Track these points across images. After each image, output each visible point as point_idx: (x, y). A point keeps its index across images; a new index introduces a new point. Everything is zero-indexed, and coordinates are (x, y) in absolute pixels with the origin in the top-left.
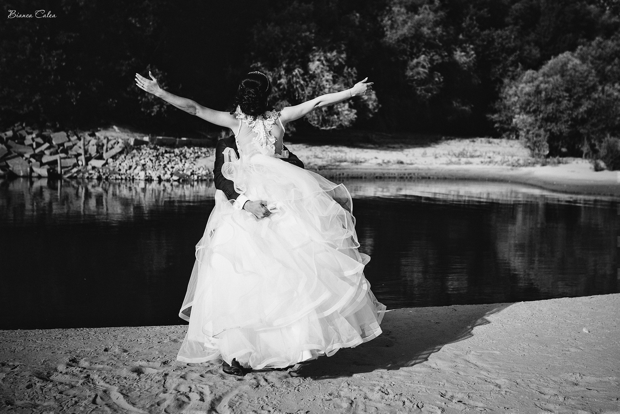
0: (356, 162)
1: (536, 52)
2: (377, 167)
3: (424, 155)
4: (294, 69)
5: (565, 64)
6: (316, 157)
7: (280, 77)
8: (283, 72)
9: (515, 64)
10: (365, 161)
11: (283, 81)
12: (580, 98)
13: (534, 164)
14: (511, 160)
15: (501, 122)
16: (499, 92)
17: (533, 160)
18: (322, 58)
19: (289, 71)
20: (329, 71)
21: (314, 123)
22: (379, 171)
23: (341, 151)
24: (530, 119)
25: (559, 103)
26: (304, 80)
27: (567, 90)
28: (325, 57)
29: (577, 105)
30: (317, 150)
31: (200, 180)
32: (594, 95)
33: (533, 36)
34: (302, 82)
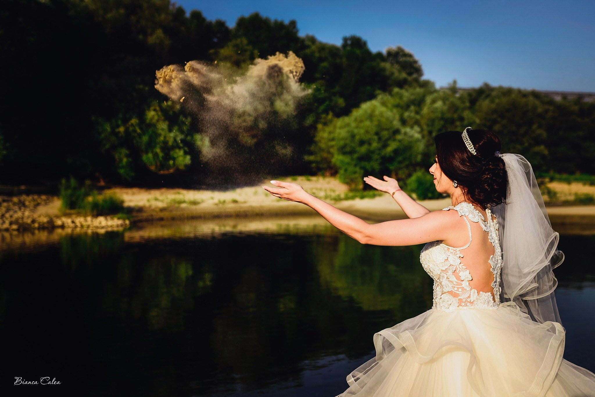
0: (195, 203)
1: (341, 102)
2: (215, 207)
3: (256, 193)
4: (130, 119)
5: (373, 111)
6: (156, 199)
7: (118, 126)
8: (120, 122)
9: (326, 112)
10: (203, 201)
11: (122, 129)
12: (388, 140)
13: (353, 198)
14: (333, 195)
15: (317, 162)
16: (314, 136)
17: (351, 194)
18: (158, 108)
19: (125, 121)
20: (164, 120)
21: (153, 168)
22: (216, 210)
23: (179, 193)
24: (347, 159)
25: (370, 144)
26: (141, 129)
27: (377, 134)
28: (161, 107)
29: (385, 146)
30: (156, 194)
31: (42, 228)
32: (399, 137)
33: (337, 89)
34: (139, 131)
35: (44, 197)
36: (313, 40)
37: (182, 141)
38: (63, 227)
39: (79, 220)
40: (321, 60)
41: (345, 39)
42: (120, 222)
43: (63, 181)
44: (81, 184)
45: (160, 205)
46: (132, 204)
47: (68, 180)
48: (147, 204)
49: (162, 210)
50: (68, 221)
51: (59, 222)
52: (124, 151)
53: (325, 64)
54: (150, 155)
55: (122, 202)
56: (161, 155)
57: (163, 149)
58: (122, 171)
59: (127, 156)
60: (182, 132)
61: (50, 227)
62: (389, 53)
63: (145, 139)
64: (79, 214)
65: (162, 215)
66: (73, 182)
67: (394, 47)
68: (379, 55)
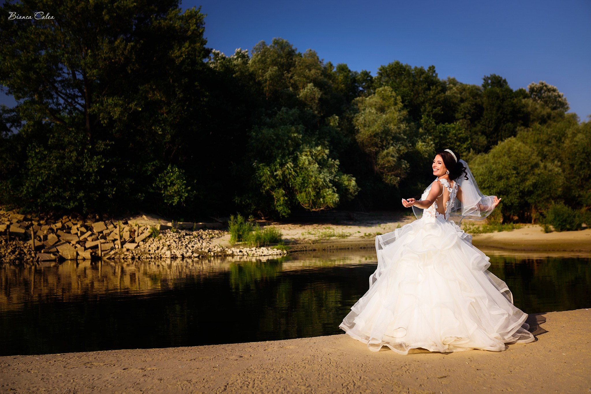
0: (343, 236)
1: (483, 140)
2: (361, 239)
5: (511, 147)
6: (309, 233)
7: (276, 170)
8: (278, 166)
9: (468, 149)
10: (351, 235)
11: (279, 173)
12: (526, 174)
13: (491, 231)
14: (472, 228)
18: (308, 154)
19: (282, 165)
20: (314, 163)
21: (306, 206)
22: (363, 242)
23: (329, 228)
25: (508, 179)
26: (295, 171)
27: (515, 168)
28: (310, 153)
29: (523, 180)
30: (309, 228)
31: (216, 256)
32: (537, 171)
33: (479, 127)
34: (293, 173)
35: (217, 232)
36: (454, 82)
37: (330, 181)
38: (232, 255)
39: (245, 250)
40: (462, 100)
41: (486, 79)
42: (279, 251)
43: (232, 217)
44: (246, 219)
45: (313, 238)
46: (289, 237)
47: (236, 217)
48: (302, 238)
49: (314, 242)
50: (236, 250)
51: (229, 252)
52: (282, 191)
53: (466, 104)
54: (303, 194)
55: (281, 235)
56: (313, 193)
57: (314, 188)
58: (280, 209)
59: (284, 195)
60: (331, 173)
61: (223, 255)
62: (532, 90)
63: (299, 180)
64: (245, 245)
65: (314, 246)
66: (240, 218)
67: (537, 84)
68: (521, 93)
